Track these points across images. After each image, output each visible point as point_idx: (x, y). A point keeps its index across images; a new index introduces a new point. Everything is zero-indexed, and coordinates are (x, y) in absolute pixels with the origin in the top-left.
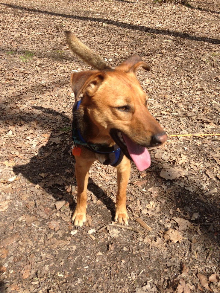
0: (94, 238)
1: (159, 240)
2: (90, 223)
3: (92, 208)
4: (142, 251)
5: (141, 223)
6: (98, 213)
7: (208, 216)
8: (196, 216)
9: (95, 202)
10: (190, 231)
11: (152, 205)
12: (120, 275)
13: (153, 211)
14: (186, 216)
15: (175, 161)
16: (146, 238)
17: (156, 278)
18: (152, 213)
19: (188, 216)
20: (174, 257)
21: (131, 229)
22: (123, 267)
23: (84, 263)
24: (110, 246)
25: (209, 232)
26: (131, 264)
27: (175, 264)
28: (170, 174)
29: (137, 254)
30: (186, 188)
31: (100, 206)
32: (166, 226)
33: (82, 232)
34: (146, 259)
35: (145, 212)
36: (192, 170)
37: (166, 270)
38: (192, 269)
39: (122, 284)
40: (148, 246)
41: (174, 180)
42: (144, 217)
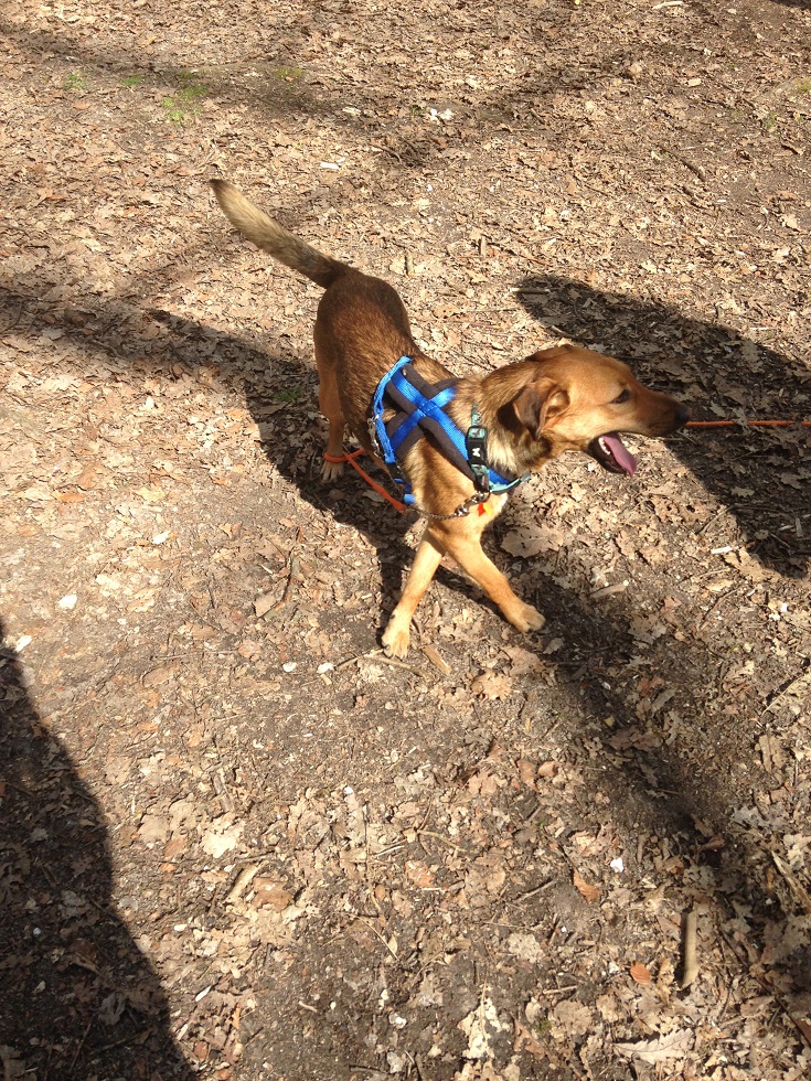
0: (329, 682)
1: (461, 692)
2: (326, 649)
3: (333, 617)
4: (421, 712)
5: (431, 657)
6: (344, 630)
7: (583, 647)
8: (556, 645)
9: (340, 603)
10: (533, 677)
11: (465, 618)
12: (369, 753)
13: (465, 631)
14: (535, 645)
15: (549, 505)
16: (436, 687)
17: (437, 762)
18: (463, 634)
19: (539, 646)
20: (483, 727)
21: (409, 667)
22: (379, 739)
23: (304, 728)
24: (359, 698)
25: (573, 681)
26: (394, 735)
27: (481, 741)
28: (526, 541)
29: (410, 717)
30: (554, 578)
31: (350, 613)
32: (483, 665)
33: (306, 668)
34: (425, 727)
35: (446, 632)
36: (587, 530)
37: (460, 750)
38: (510, 751)
39: (371, 769)
40: (435, 702)
41: (533, 559)
42: (442, 644)
